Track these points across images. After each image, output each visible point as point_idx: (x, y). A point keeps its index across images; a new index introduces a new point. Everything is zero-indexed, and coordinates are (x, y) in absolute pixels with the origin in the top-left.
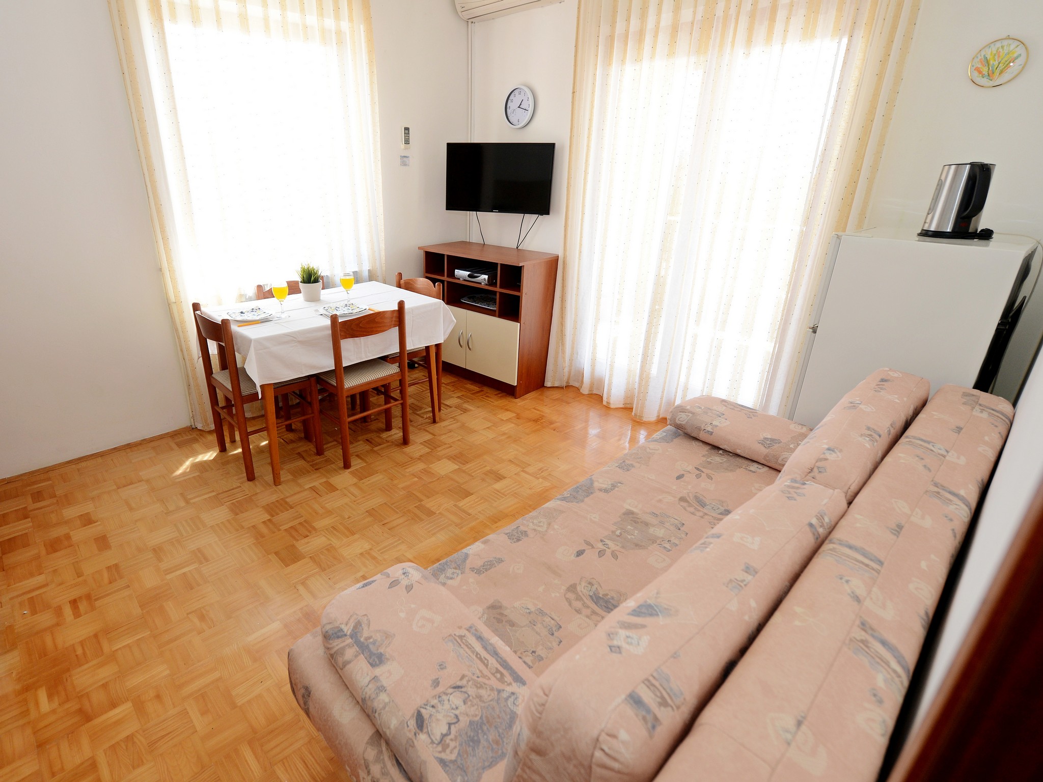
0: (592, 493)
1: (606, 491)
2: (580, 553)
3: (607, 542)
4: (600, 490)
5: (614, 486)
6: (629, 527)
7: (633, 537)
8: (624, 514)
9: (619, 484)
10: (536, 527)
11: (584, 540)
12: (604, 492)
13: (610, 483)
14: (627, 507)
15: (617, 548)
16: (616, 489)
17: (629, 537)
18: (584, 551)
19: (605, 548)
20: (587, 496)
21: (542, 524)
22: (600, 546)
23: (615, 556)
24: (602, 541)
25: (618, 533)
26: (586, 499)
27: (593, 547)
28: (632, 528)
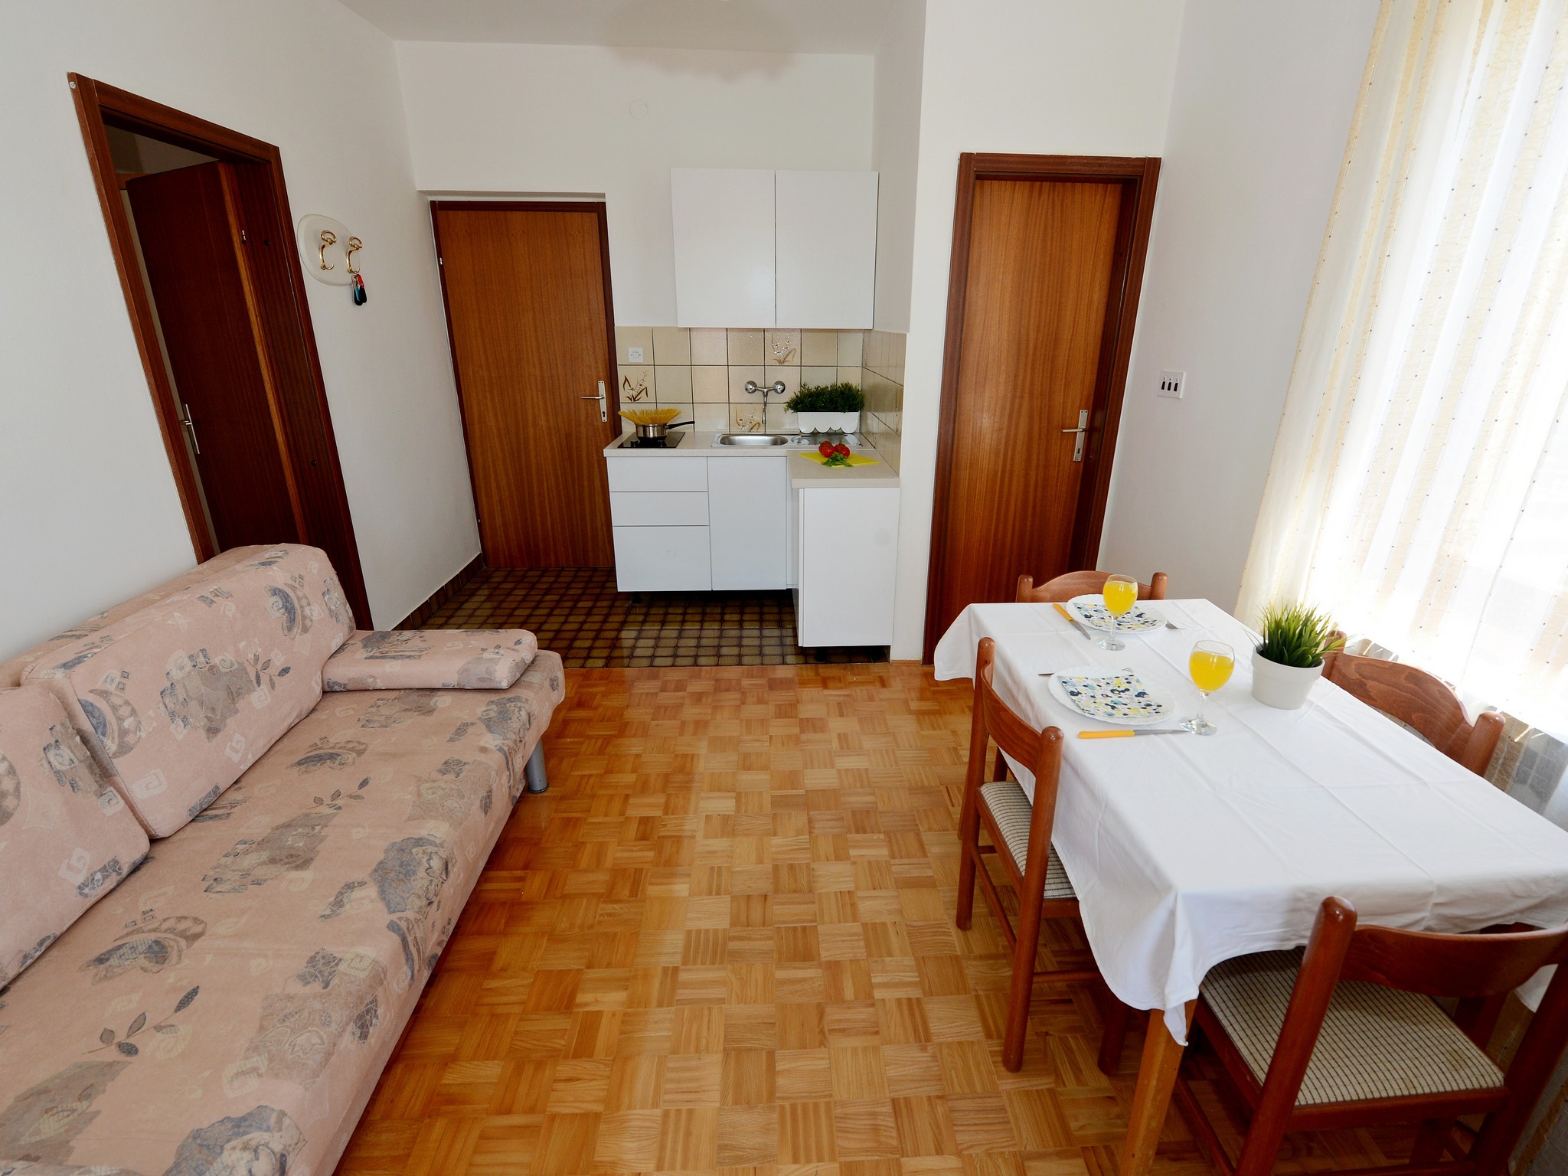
0: (376, 871)
1: (350, 887)
2: (364, 783)
3: (332, 811)
4: (362, 884)
5: (338, 903)
6: (301, 844)
7: (294, 833)
8: (312, 859)
9: (328, 912)
10: (435, 784)
11: (363, 798)
12: (354, 883)
13: (347, 907)
14: (308, 875)
15: (317, 810)
16: (332, 899)
17: (300, 830)
18: (360, 788)
19: (334, 802)
20: (381, 863)
21: (430, 791)
22: (339, 802)
23: (319, 801)
24: (340, 808)
25: (318, 828)
26: (382, 856)
27: (351, 797)
28: (296, 845)
